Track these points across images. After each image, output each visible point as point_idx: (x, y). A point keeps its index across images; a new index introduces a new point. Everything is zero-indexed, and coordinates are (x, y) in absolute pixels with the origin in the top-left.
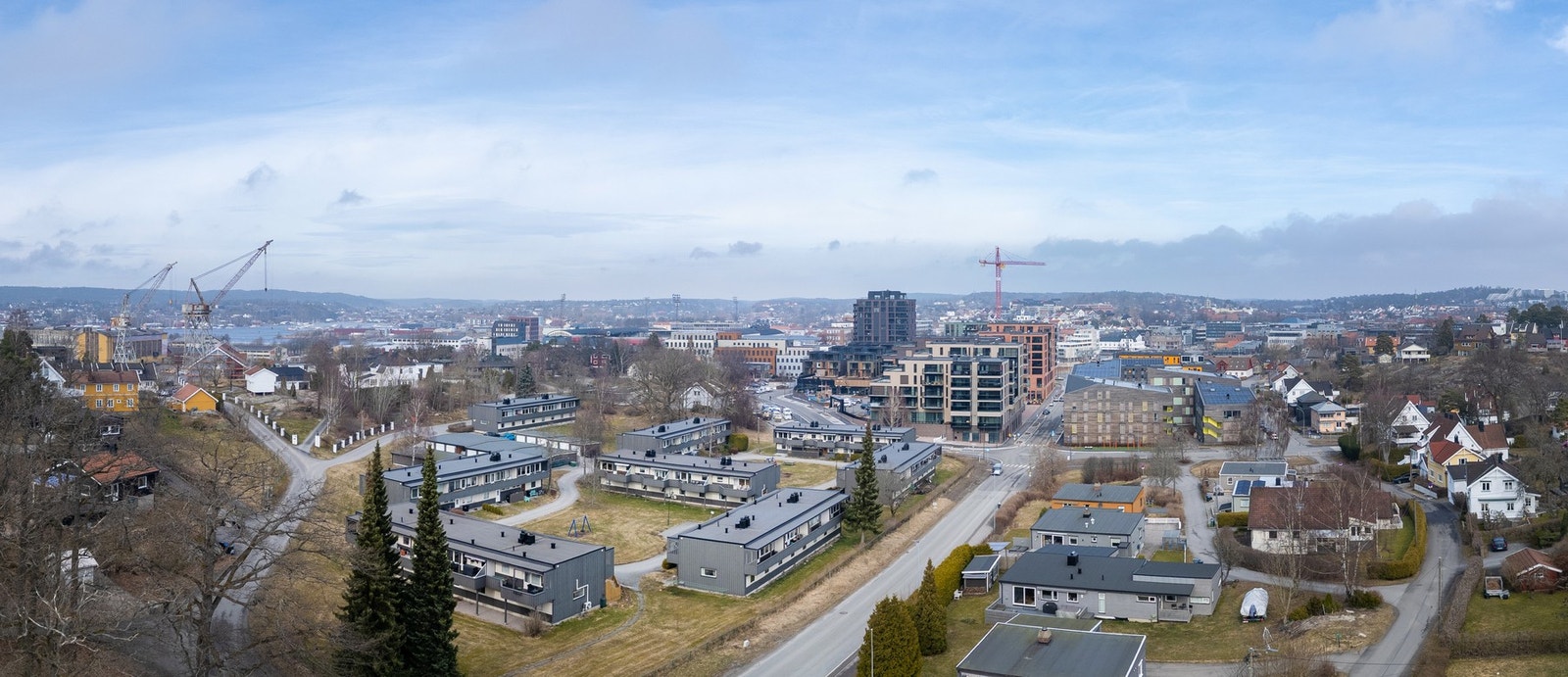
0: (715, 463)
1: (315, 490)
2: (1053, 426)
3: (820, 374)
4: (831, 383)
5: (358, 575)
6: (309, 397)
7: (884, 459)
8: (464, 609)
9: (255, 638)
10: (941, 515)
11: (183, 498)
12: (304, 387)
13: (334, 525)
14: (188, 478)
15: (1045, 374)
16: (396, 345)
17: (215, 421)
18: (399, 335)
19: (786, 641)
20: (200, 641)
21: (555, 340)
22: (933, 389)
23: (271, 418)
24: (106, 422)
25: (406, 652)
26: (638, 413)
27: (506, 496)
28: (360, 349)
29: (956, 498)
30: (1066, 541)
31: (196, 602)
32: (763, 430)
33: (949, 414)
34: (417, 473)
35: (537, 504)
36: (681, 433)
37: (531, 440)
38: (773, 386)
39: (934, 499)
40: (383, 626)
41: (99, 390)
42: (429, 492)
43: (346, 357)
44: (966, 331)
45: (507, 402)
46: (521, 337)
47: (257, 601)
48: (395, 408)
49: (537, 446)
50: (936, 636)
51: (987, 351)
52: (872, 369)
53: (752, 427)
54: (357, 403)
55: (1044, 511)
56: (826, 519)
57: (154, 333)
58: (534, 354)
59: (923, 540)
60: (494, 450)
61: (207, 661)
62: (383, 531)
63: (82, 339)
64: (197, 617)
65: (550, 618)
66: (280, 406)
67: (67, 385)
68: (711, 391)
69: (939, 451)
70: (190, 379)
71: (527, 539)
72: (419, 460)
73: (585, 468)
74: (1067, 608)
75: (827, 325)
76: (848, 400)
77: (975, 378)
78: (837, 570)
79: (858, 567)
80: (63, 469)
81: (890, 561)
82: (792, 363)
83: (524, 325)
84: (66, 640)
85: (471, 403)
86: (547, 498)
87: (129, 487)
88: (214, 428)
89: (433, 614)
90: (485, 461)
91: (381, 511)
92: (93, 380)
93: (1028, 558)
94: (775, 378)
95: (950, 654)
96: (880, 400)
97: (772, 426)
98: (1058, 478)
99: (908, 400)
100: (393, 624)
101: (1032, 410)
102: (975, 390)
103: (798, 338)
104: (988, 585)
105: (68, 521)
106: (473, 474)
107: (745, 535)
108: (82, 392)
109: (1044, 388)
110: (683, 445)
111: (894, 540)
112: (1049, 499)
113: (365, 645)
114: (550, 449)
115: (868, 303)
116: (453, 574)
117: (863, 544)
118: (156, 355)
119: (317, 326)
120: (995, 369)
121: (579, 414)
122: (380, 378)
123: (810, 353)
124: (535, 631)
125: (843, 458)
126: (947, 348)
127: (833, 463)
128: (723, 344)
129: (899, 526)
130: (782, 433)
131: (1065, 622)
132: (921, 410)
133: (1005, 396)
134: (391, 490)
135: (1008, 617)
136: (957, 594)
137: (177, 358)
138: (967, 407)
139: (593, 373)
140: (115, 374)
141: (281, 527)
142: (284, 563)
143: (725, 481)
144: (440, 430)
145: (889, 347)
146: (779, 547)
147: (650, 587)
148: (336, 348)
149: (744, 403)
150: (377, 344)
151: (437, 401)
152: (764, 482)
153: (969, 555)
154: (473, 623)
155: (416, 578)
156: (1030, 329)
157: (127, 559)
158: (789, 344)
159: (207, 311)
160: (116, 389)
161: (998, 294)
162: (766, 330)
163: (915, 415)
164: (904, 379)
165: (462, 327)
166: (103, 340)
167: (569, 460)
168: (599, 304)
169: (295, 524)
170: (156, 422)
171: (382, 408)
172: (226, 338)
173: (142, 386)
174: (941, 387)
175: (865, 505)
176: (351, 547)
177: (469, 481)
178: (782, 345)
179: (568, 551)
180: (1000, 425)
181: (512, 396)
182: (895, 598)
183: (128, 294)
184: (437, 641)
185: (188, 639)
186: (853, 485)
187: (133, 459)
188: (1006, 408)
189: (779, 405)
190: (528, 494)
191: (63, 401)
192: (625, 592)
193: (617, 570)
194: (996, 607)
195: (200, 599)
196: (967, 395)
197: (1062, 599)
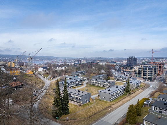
0: (105, 81)
1: (49, 85)
2: (162, 80)
3: (121, 69)
4: (123, 70)
5: (55, 98)
6: (48, 71)
7: (131, 82)
8: (70, 102)
9: (40, 110)
10: (141, 92)
11: (27, 88)
12: (47, 70)
13: (51, 90)
14: (29, 85)
15: (161, 71)
16: (61, 64)
17: (33, 75)
18: (61, 62)
19: (115, 109)
20: (31, 111)
21: (83, 63)
22: (140, 72)
23: (42, 75)
24: (13, 77)
25: (62, 110)
26: (95, 73)
27: (76, 85)
28: (55, 64)
29: (143, 90)
30: (164, 100)
31: (30, 105)
32: (112, 77)
33: (142, 76)
34: (64, 82)
35: (80, 86)
36: (101, 76)
37: (80, 77)
38: (114, 70)
39: (139, 89)
40: (59, 106)
41: (12, 72)
42: (65, 85)
43: (53, 66)
44: (146, 63)
45: (76, 72)
46: (78, 63)
47: (40, 103)
48: (61, 73)
49: (81, 78)
50: (139, 113)
51: (150, 66)
52: (130, 68)
53: (111, 76)
54: (55, 72)
55: (160, 94)
56: (122, 91)
57: (22, 62)
58: (80, 65)
59: (137, 96)
60: (75, 79)
61: (32, 115)
62: (59, 91)
63: (9, 63)
64: (30, 107)
65: (82, 104)
66: (43, 73)
67: (6, 71)
68: (105, 71)
69: (141, 82)
70: (29, 69)
71: (79, 91)
72: (64, 80)
73: (87, 81)
74: (164, 113)
75: (123, 62)
76: (126, 73)
77: (147, 71)
78: (123, 99)
79: (127, 99)
80: (5, 85)
81: (132, 99)
82: (117, 67)
83: (79, 61)
84: (6, 116)
85: (71, 72)
86: (82, 85)
87: (18, 87)
88: (33, 77)
89: (66, 103)
90: (73, 80)
91: (58, 88)
92: (11, 70)
93: (156, 102)
94: (114, 69)
95: (142, 116)
96: (131, 73)
97: (114, 76)
98: (163, 89)
99: (135, 74)
100: (60, 105)
101: (158, 77)
102: (147, 73)
103: (118, 63)
104: (149, 105)
105: (7, 94)
106: (72, 82)
107: (110, 92)
108: (9, 72)
109: (161, 73)
110: (101, 78)
111: (132, 95)
112: (161, 92)
113: (56, 109)
114: (82, 79)
115: (129, 58)
116: (69, 97)
117: (127, 95)
118: (23, 66)
119: (49, 61)
120: (151, 69)
121: (87, 73)
122: (58, 69)
123: (120, 66)
124: (80, 106)
125: (125, 82)
126: (142, 66)
127: (123, 82)
128: (107, 64)
129: (133, 93)
130: (115, 77)
131: (163, 115)
132: (137, 75)
133: (153, 74)
134: (60, 85)
135: (152, 112)
136: (143, 106)
137: (26, 66)
138: (146, 75)
139: (88, 68)
140: (16, 69)
141: (43, 91)
142: (44, 97)
143: (107, 84)
144: (67, 76)
145: (132, 65)
146: (115, 94)
147: (96, 99)
148: (52, 64)
149: (110, 72)
150: (58, 64)
151: (67, 72)
152: (113, 84)
153: (146, 100)
154: (71, 104)
155: (63, 98)
156: (159, 63)
157: (18, 99)
158: (117, 64)
159: (31, 59)
160: (16, 71)
161: (152, 57)
162: (113, 62)
163: (136, 76)
164: (135, 70)
165: (70, 61)
166: (13, 63)
167: (85, 80)
168: (89, 58)
169: (46, 91)
170: (23, 76)
171: (59, 73)
172: (35, 63)
173: (20, 71)
174: (141, 72)
175: (128, 89)
176: (54, 93)
177: (71, 83)
178: (116, 64)
179: (85, 93)
180: (152, 79)
181: (77, 71)
182: (133, 105)
183: (18, 56)
184: (66, 107)
185: (29, 111)
186: (126, 86)
187: (19, 82)
188: (153, 76)
189: (115, 73)
190: (79, 85)
191: (5, 74)
192: (93, 99)
193: (92, 96)
194: (150, 109)
195: (31, 104)
196: (146, 73)
197: (163, 111)
